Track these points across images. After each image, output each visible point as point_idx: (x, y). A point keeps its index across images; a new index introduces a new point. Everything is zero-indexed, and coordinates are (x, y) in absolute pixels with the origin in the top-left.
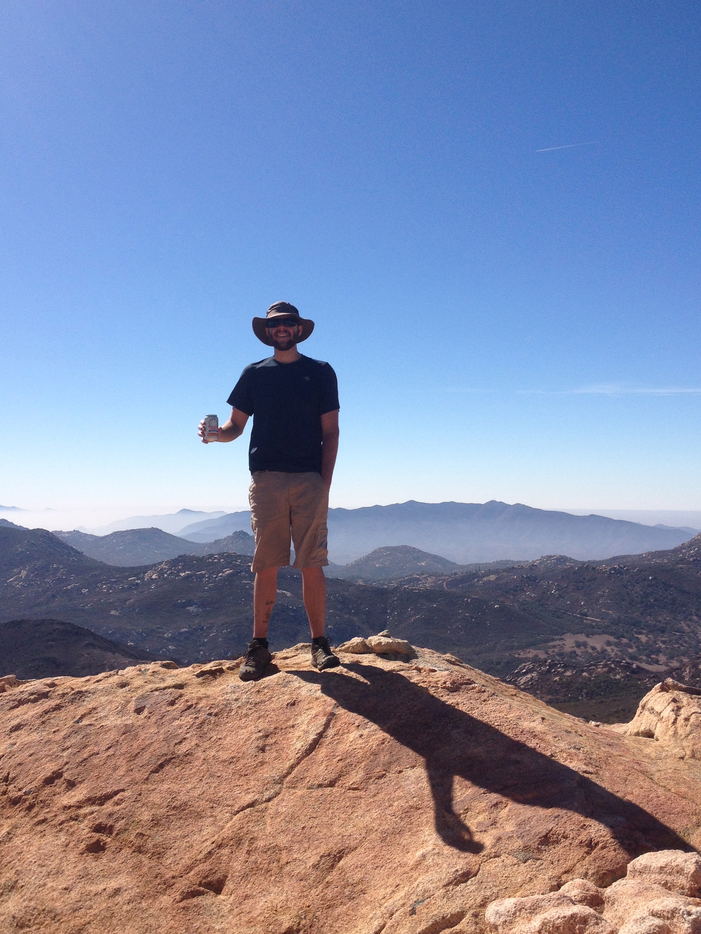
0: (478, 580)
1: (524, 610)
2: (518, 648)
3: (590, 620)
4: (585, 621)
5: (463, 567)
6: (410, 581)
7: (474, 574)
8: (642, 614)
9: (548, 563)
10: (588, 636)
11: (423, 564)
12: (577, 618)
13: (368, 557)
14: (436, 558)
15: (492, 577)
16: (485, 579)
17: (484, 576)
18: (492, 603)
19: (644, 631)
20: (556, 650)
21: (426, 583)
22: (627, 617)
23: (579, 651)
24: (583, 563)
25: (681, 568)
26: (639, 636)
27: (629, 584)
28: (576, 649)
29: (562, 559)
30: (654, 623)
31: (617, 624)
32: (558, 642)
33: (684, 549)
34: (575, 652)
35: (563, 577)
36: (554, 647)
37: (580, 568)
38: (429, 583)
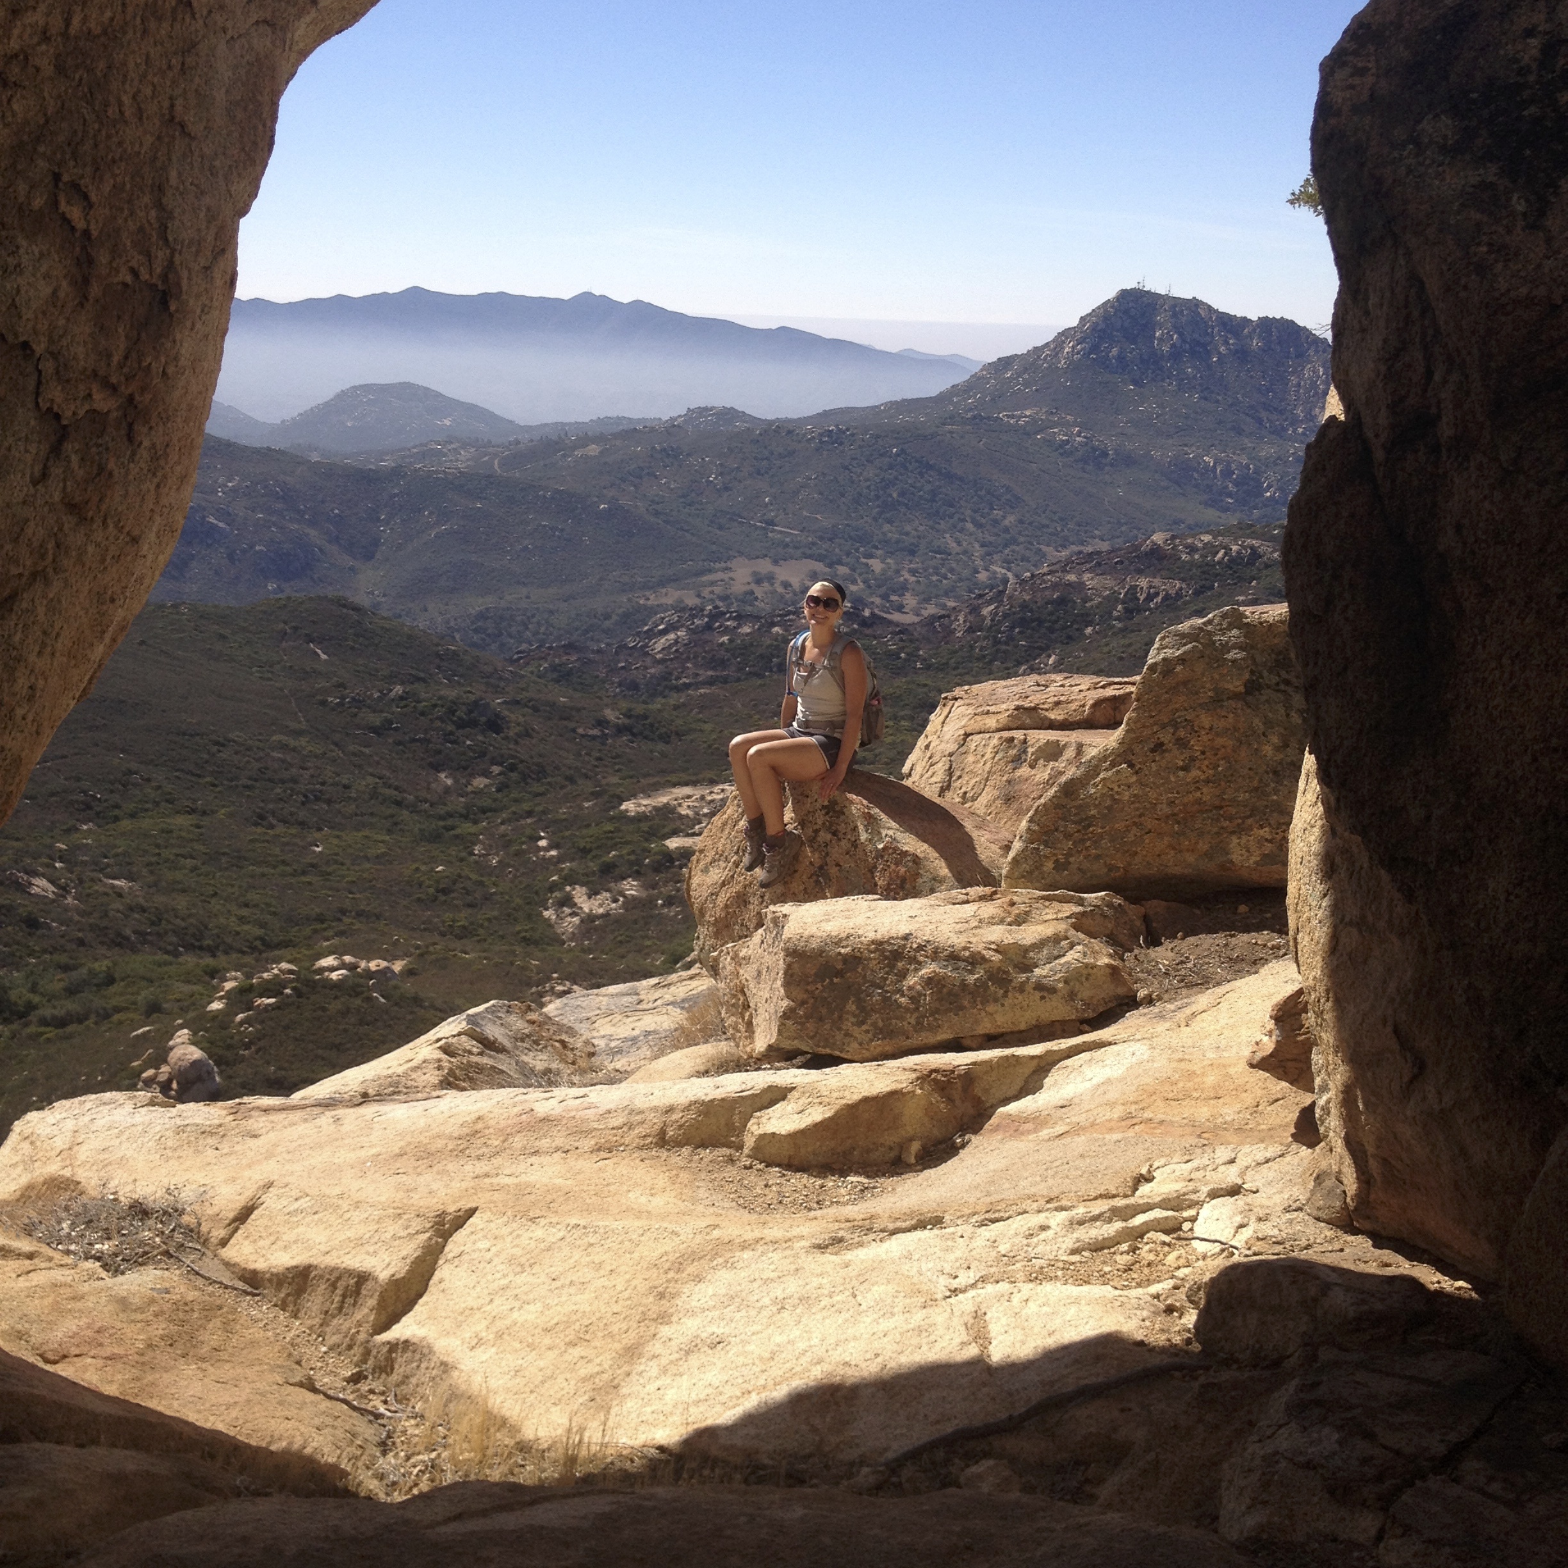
0: (564, 456)
1: (657, 514)
2: (645, 587)
3: (781, 532)
4: (770, 535)
5: (529, 429)
6: (423, 455)
7: (557, 443)
8: (875, 519)
9: (701, 423)
10: (776, 562)
11: (447, 422)
12: (757, 528)
13: (327, 404)
14: (473, 410)
15: (593, 450)
16: (578, 453)
17: (575, 448)
18: (596, 499)
19: (879, 552)
20: (718, 590)
21: (457, 460)
22: (848, 525)
23: (759, 592)
24: (770, 423)
25: (951, 432)
26: (870, 562)
27: (854, 463)
28: (753, 587)
29: (729, 414)
30: (897, 536)
31: (830, 540)
32: (720, 575)
33: (957, 395)
34: (752, 593)
35: (731, 450)
36: (712, 583)
37: (765, 432)
38: (463, 461)
